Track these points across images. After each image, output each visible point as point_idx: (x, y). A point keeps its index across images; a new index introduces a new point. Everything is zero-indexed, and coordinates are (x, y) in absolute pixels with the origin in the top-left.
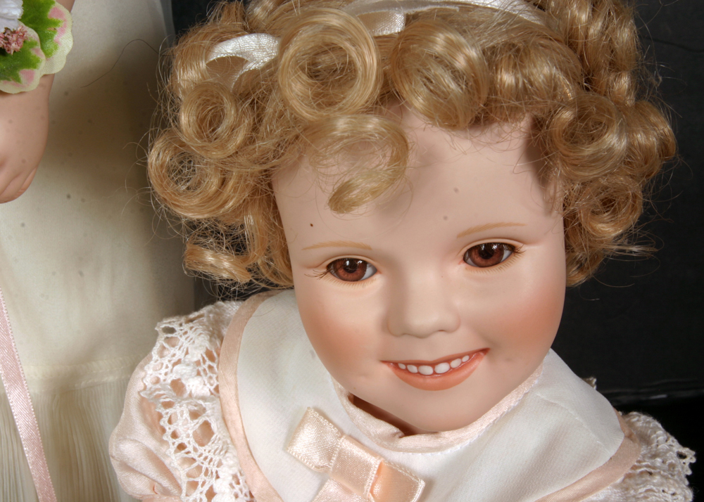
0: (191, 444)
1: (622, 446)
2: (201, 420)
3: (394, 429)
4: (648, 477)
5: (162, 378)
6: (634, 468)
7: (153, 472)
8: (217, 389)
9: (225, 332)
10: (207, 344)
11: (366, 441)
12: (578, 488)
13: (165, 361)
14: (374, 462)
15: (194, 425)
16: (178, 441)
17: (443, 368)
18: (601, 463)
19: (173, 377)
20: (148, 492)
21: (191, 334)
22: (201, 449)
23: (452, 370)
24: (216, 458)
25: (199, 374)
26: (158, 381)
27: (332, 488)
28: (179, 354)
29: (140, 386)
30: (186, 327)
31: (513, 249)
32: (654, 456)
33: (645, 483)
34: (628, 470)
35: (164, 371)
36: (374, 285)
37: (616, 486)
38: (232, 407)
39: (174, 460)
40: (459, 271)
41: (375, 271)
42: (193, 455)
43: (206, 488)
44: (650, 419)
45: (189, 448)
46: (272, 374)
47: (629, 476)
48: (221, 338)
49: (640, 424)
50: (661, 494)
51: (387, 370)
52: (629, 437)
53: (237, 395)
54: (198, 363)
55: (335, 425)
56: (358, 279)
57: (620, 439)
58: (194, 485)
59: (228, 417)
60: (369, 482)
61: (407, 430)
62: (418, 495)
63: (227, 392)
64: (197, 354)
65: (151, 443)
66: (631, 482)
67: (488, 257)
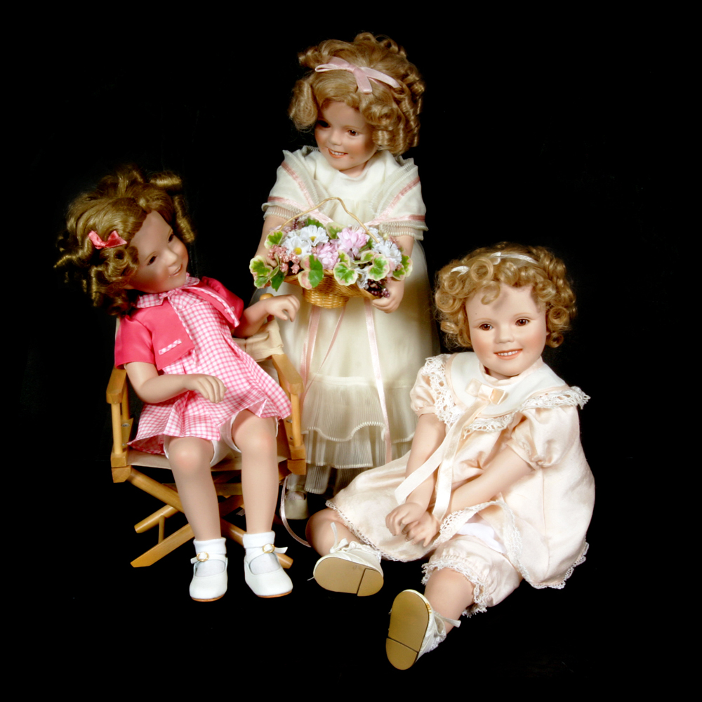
0: (438, 386)
2: (440, 380)
3: (497, 380)
5: (428, 371)
8: (445, 375)
9: (447, 361)
10: (442, 364)
11: (488, 384)
13: (429, 367)
14: (491, 391)
17: (510, 354)
19: (432, 371)
21: (437, 361)
24: (445, 390)
26: (426, 372)
28: (433, 366)
31: (529, 321)
36: (491, 332)
38: (449, 380)
41: (493, 327)
45: (438, 388)
51: (495, 356)
53: (451, 377)
54: (439, 368)
55: (480, 382)
56: (488, 329)
60: (490, 396)
62: (503, 395)
64: (439, 366)
65: (425, 386)
67: (521, 322)
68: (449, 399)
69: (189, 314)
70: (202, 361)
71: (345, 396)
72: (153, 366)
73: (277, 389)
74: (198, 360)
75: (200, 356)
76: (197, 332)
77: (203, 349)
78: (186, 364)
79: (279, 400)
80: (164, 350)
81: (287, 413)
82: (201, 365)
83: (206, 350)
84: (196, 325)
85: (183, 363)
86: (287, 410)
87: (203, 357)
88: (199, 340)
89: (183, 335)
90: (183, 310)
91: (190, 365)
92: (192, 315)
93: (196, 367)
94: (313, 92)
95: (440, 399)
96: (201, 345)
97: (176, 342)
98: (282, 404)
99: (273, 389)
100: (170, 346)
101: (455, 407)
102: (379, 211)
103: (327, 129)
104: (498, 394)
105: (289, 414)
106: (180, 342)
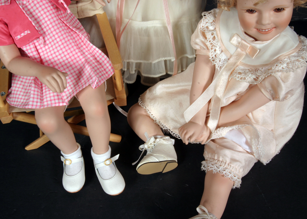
0: (212, 40)
1: (298, 44)
2: (213, 36)
3: (253, 39)
4: (303, 51)
5: (204, 26)
6: (300, 49)
7: (202, 45)
8: (215, 28)
9: (216, 16)
10: (213, 19)
11: (247, 41)
12: (289, 53)
13: (204, 22)
14: (249, 45)
15: (212, 37)
16: (209, 40)
17: (267, 30)
18: (294, 48)
19: (206, 26)
20: (200, 49)
21: (210, 16)
22: (214, 42)
23: (269, 31)
24: (217, 43)
25: (212, 25)
26: (203, 27)
27: (239, 50)
28: (207, 21)
29: (200, 28)
30: (209, 15)
31: (284, 9)
32: (304, 46)
33: (302, 52)
34: (299, 49)
35: (204, 24)
36: (256, 14)
37: (296, 52)
38: (218, 32)
39: (208, 44)
40: (272, 13)
41: (256, 12)
42: (212, 43)
43: (214, 49)
44: (304, 37)
45: (212, 41)
46: (227, 26)
47: (299, 50)
48: (216, 17)
49: (302, 38)
50: (305, 54)
51: (255, 30)
52: (300, 42)
53: (219, 30)
54: (211, 23)
55: (241, 38)
57: (298, 43)
58: (212, 49)
59: (218, 35)
60: (247, 49)
61: (256, 40)
62: (258, 52)
63: (217, 29)
64: (211, 21)
65: (203, 40)
66: (299, 52)
67: (278, 10)
68: (218, 50)
69: (32, 8)
70: (48, 42)
72: (13, 45)
73: (103, 57)
74: (45, 41)
75: (46, 39)
76: (41, 21)
77: (47, 33)
78: (37, 44)
79: (105, 64)
80: (19, 37)
81: (111, 73)
82: (47, 45)
83: (49, 34)
84: (41, 18)
85: (34, 43)
86: (112, 70)
87: (48, 39)
88: (43, 27)
89: (29, 26)
90: (27, 4)
91: (39, 45)
92: (35, 8)
93: (44, 47)
95: (213, 50)
96: (45, 30)
97: (26, 32)
98: (110, 70)
99: (101, 57)
100: (23, 34)
101: (222, 53)
104: (254, 50)
105: (113, 74)
106: (29, 32)
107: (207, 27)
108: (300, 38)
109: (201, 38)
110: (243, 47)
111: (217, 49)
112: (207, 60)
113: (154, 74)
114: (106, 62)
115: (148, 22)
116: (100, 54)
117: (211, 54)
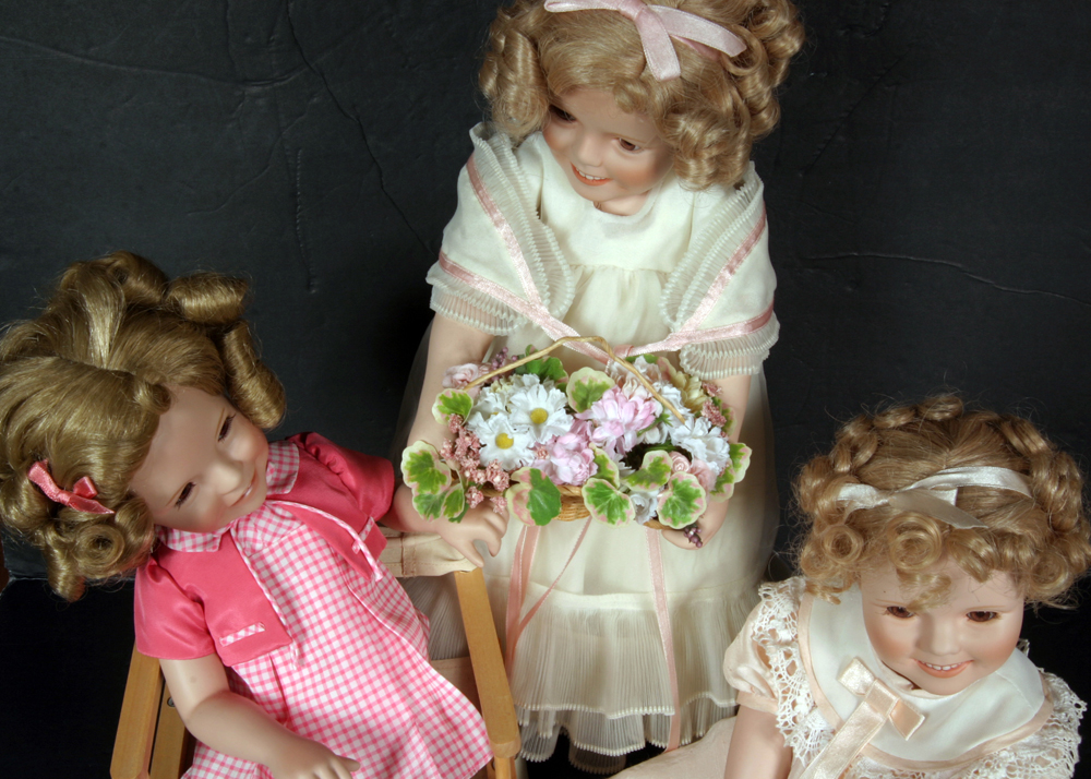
0: (785, 675)
1: (1044, 706)
2: (790, 660)
3: (909, 683)
4: (1055, 730)
5: (763, 627)
6: (1050, 721)
7: (756, 684)
8: (796, 636)
9: (801, 599)
10: (792, 609)
11: (889, 684)
12: (1015, 734)
13: (765, 616)
14: (894, 698)
15: (787, 663)
16: (778, 673)
17: (948, 668)
18: (1025, 722)
19: (771, 627)
20: (748, 691)
21: (781, 600)
22: (790, 678)
23: (952, 669)
24: (799, 684)
25: (786, 627)
26: (760, 629)
27: (865, 706)
28: (773, 612)
29: (751, 633)
30: (778, 595)
31: (995, 615)
32: (1060, 711)
33: (1053, 734)
34: (1045, 723)
35: (764, 622)
36: (914, 622)
37: (1036, 734)
38: (805, 649)
39: (775, 683)
40: (963, 621)
41: (916, 615)
42: (786, 681)
43: (791, 700)
44: (1061, 681)
45: (784, 677)
46: (830, 632)
47: (1045, 727)
48: (799, 603)
49: (1055, 684)
50: (1063, 742)
51: (913, 662)
52: (1047, 697)
53: (808, 642)
54: (785, 619)
55: (870, 671)
56: (905, 616)
57: (1041, 701)
58: (785, 698)
59: (804, 656)
60: (890, 709)
61: (916, 687)
62: (920, 723)
63: (802, 640)
64: (785, 615)
65: (760, 670)
66: (1045, 732)
67: (981, 616)
68: (804, 703)
69: (277, 561)
70: (310, 658)
71: (595, 623)
72: (212, 657)
73: (465, 708)
74: (302, 655)
75: (306, 648)
76: (298, 597)
77: (310, 634)
78: (278, 660)
79: (469, 731)
80: (230, 639)
81: (485, 757)
82: (309, 665)
83: (316, 637)
84: (299, 590)
85: (271, 658)
86: (486, 750)
87: (312, 651)
88: (301, 614)
89: (263, 613)
90: (266, 551)
91: (286, 663)
92: (284, 562)
93: (299, 670)
94: (538, 62)
95: (788, 703)
96: (306, 623)
97: (252, 628)
98: (480, 749)
99: (457, 707)
100: (242, 633)
101: (816, 712)
102: (680, 315)
103: (568, 125)
104: (908, 717)
105: (489, 759)
106: (261, 630)
107: (773, 632)
108: (1048, 684)
109: (754, 663)
110: (878, 701)
111: (800, 700)
112: (769, 727)
113: (610, 746)
114: (470, 723)
115: (600, 597)
116: (457, 700)
117: (782, 713)
